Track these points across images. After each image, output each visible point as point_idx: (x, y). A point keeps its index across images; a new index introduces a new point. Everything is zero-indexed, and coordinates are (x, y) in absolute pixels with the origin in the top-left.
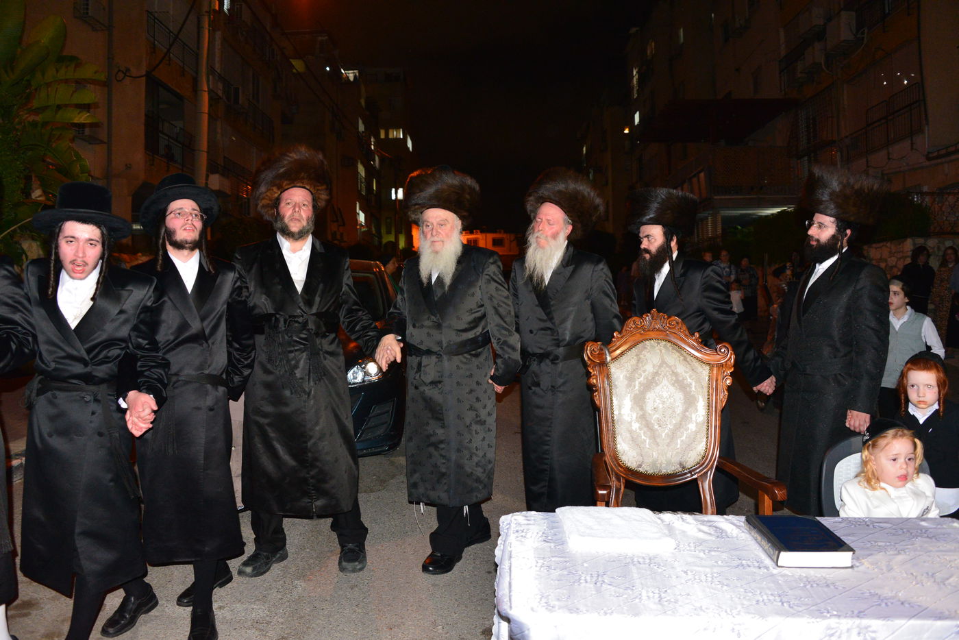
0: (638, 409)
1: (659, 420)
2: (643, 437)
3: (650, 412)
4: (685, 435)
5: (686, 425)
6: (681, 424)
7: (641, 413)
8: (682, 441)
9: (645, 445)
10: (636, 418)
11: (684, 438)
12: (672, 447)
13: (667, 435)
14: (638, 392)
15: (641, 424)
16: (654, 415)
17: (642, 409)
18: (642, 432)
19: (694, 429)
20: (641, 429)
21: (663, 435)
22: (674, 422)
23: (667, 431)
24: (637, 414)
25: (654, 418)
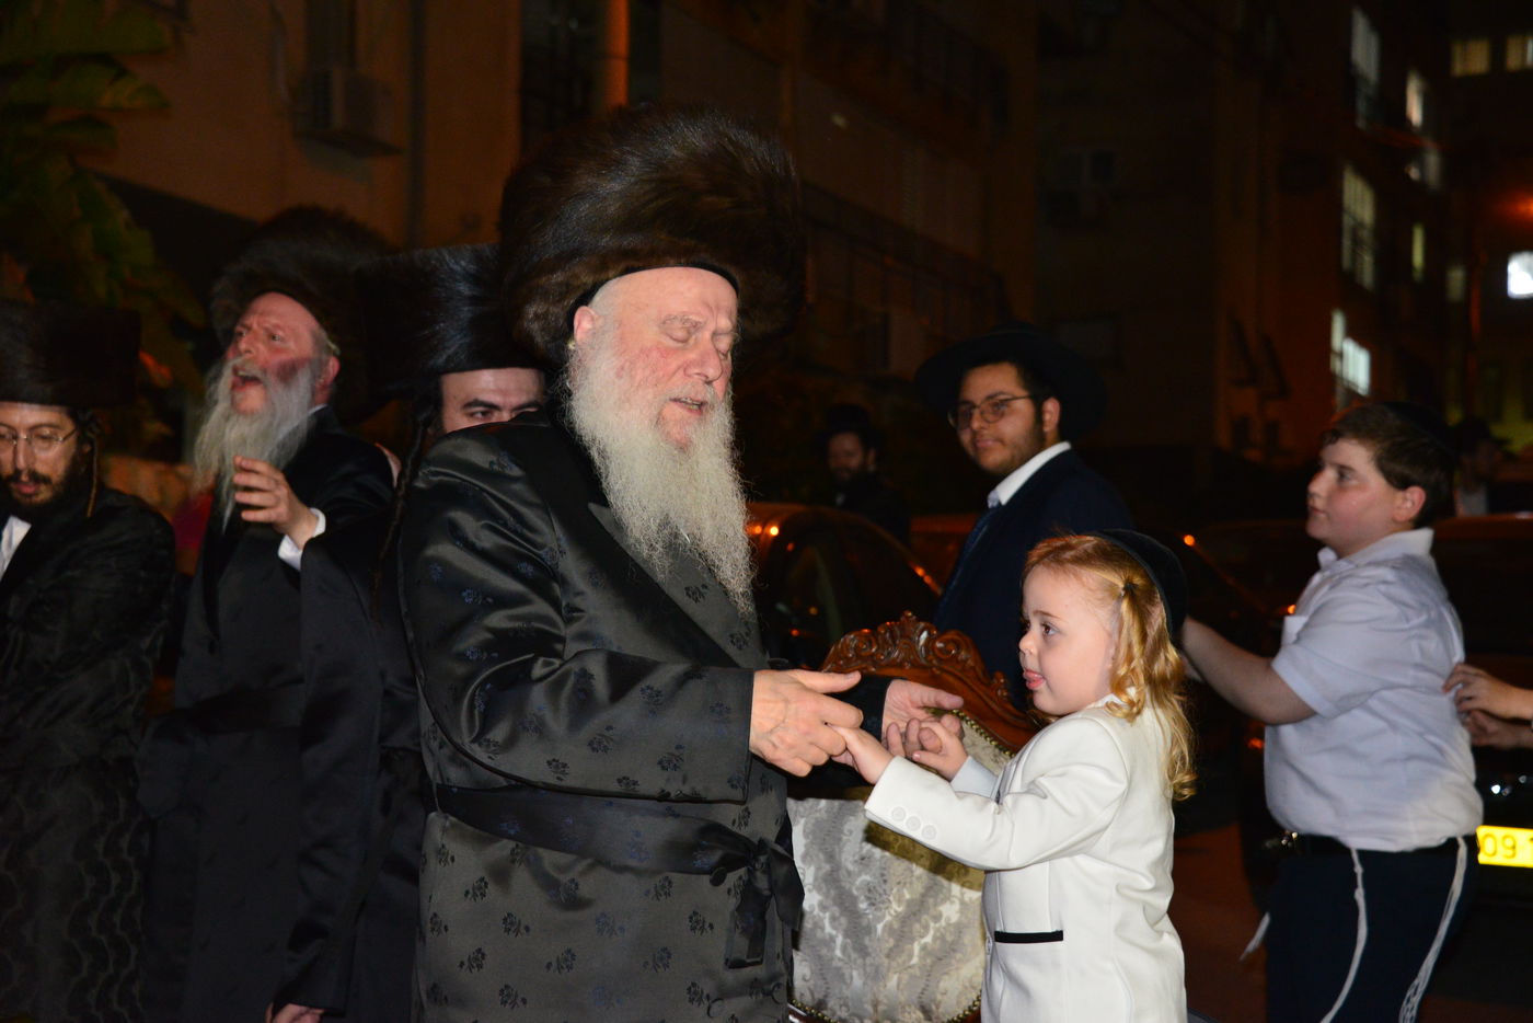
0: (821, 856)
1: (870, 889)
2: (828, 929)
3: (851, 867)
4: (932, 932)
5: (936, 905)
6: (922, 902)
7: (827, 867)
8: (924, 948)
9: (833, 950)
10: (816, 879)
11: (928, 939)
12: (900, 961)
13: (889, 929)
14: (825, 816)
15: (826, 895)
16: (859, 874)
17: (831, 857)
18: (827, 915)
19: (955, 918)
20: (823, 908)
21: (880, 927)
22: (908, 896)
23: (888, 918)
24: (818, 869)
25: (858, 883)
